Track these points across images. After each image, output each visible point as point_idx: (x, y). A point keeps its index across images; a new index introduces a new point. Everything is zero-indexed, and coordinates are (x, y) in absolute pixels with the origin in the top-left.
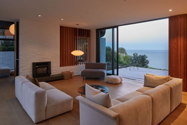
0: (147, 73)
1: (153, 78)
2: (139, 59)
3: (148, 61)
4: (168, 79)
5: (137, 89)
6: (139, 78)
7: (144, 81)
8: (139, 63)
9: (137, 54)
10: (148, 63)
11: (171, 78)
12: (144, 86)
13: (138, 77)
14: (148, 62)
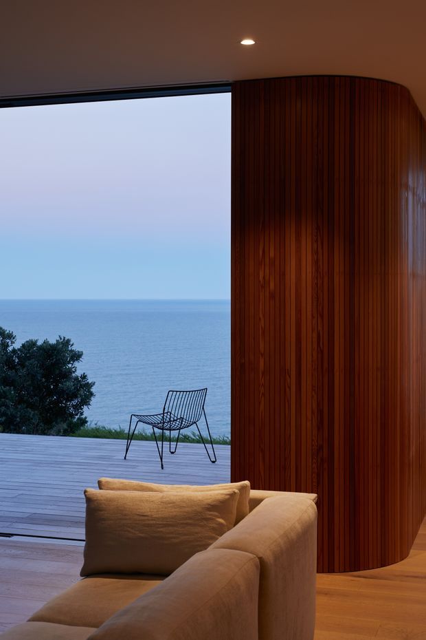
0: (103, 479)
1: (146, 509)
2: (23, 372)
3: (89, 386)
4: (240, 503)
5: (37, 606)
6: (33, 519)
7: (81, 532)
8: (21, 400)
9: (10, 336)
10: (86, 400)
11: (255, 493)
12: (86, 573)
13: (28, 510)
14: (83, 392)
